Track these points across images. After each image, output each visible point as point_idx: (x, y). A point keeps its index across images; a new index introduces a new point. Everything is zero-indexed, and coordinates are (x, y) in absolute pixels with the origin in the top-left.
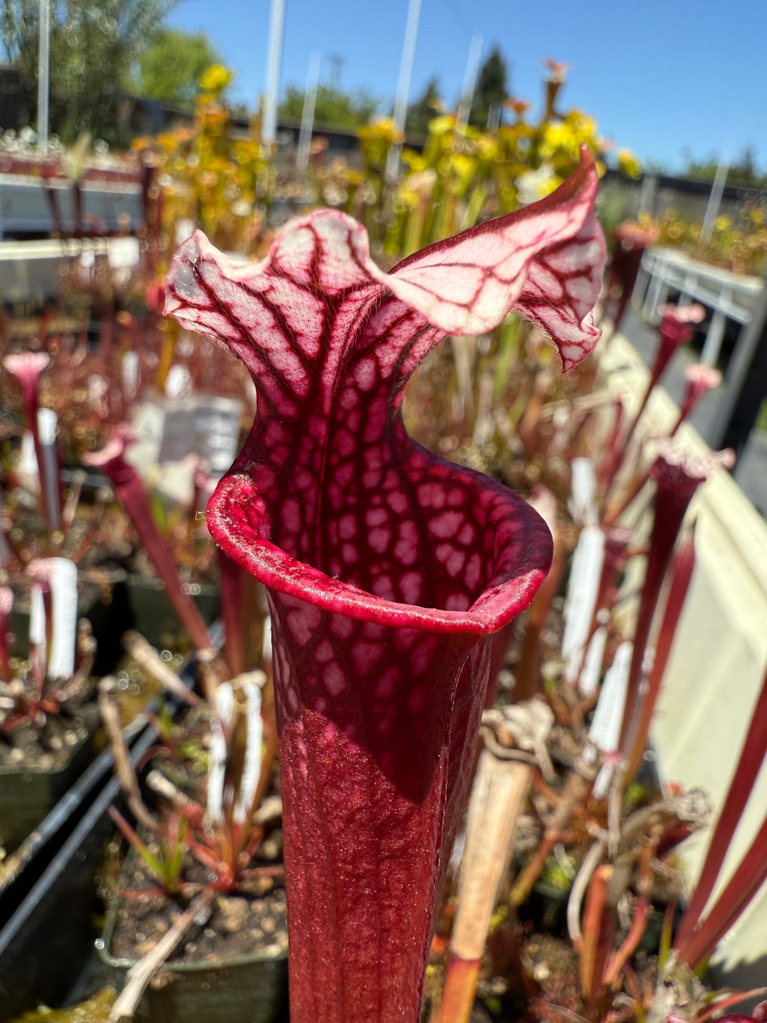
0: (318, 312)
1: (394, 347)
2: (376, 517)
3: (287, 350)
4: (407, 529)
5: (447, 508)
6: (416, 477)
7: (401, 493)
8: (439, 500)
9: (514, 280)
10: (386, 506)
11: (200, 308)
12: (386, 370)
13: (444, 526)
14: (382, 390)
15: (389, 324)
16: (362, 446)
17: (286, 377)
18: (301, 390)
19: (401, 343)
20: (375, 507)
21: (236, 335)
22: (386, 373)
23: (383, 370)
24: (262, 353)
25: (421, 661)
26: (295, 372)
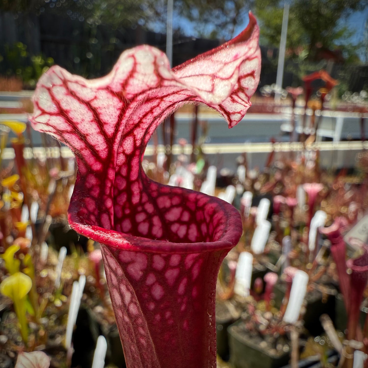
0: (118, 109)
1: (143, 129)
2: (141, 217)
3: (98, 133)
4: (156, 220)
5: (172, 206)
6: (155, 194)
7: (150, 203)
8: (168, 204)
9: (231, 77)
10: (144, 211)
11: (51, 114)
12: (138, 142)
13: (172, 215)
14: (137, 153)
15: (141, 117)
16: (130, 183)
17: (96, 149)
18: (103, 155)
19: (146, 126)
20: (139, 212)
21: (69, 129)
22: (138, 143)
23: (137, 142)
24: (83, 137)
25: (196, 272)
26: (101, 146)
